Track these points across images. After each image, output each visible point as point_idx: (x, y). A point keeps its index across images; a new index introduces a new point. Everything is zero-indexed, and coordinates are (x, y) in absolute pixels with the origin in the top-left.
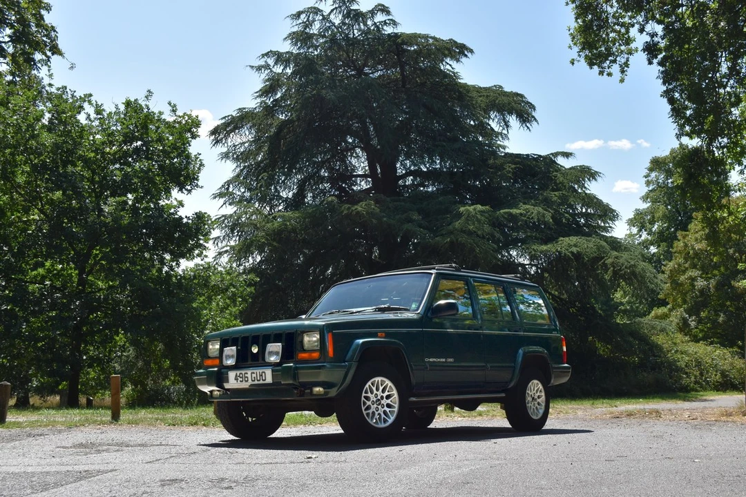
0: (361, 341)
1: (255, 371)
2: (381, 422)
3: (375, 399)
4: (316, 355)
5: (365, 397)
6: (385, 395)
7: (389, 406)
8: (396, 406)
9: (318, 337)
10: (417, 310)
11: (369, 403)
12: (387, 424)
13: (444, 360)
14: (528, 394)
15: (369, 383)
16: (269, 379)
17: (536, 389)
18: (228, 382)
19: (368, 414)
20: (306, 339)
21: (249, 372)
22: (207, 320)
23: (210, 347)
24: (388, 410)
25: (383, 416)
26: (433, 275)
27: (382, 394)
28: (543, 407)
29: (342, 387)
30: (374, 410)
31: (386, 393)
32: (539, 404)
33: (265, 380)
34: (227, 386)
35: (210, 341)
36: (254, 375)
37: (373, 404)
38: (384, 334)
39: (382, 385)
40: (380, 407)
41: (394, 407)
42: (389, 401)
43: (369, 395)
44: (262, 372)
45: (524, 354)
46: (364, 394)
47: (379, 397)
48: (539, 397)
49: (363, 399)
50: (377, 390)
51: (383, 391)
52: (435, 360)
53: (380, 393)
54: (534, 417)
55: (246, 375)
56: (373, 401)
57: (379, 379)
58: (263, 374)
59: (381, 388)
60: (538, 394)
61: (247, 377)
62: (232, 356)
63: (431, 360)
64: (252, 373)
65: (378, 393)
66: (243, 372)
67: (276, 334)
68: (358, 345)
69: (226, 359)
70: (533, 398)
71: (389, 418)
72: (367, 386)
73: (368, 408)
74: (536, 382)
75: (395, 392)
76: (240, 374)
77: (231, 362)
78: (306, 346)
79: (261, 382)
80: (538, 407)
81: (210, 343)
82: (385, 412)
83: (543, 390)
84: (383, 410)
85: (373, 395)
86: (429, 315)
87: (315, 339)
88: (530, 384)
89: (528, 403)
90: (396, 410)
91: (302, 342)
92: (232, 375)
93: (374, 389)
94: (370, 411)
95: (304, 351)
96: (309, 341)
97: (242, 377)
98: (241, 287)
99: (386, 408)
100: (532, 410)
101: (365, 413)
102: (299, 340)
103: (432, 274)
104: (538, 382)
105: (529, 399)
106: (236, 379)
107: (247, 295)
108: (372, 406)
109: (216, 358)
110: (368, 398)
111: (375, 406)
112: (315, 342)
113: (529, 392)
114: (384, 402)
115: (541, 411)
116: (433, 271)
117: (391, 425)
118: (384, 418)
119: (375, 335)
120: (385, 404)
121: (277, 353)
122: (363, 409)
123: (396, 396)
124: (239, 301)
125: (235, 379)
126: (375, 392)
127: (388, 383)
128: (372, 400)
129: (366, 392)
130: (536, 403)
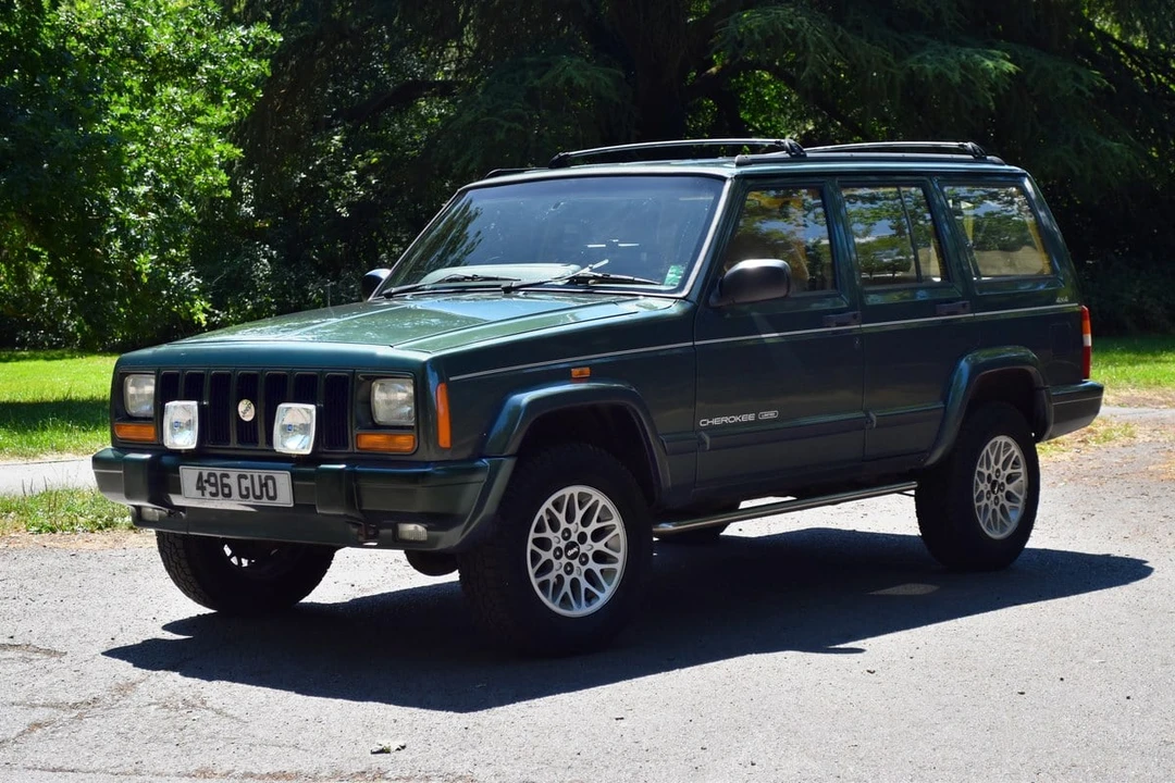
0: (525, 398)
1: (248, 473)
2: (579, 603)
3: (563, 544)
4: (405, 442)
5: (536, 542)
6: (589, 531)
7: (600, 557)
8: (621, 556)
9: (411, 390)
10: (681, 288)
11: (546, 555)
12: (596, 605)
13: (751, 417)
14: (981, 474)
15: (548, 504)
16: (285, 498)
17: (1002, 459)
18: (178, 491)
19: (544, 586)
20: (379, 396)
21: (234, 474)
22: (140, 171)
23: (131, 390)
24: (596, 568)
25: (584, 584)
26: (728, 184)
27: (581, 529)
28: (1020, 505)
29: (478, 520)
30: (562, 572)
31: (594, 525)
32: (1009, 496)
33: (274, 498)
34: (177, 500)
35: (128, 374)
36: (246, 483)
37: (558, 558)
38: (587, 370)
39: (581, 505)
40: (576, 562)
41: (614, 561)
42: (600, 546)
43: (548, 534)
44: (267, 478)
45: (976, 369)
46: (532, 535)
47: (574, 538)
48: (1010, 479)
49: (530, 546)
50: (570, 518)
51: (586, 521)
52: (726, 420)
53: (576, 527)
54: (996, 535)
55: (226, 481)
56: (559, 549)
57: (575, 490)
58: (270, 483)
59: (579, 514)
60: (1009, 471)
61: (227, 486)
62: (189, 424)
63: (715, 421)
64: (240, 477)
65: (572, 527)
66: (218, 472)
67: (301, 377)
68: (517, 408)
69: (173, 433)
70: (994, 484)
71: (602, 589)
72: (542, 512)
73: (547, 567)
74: (1002, 439)
75: (616, 521)
76: (210, 475)
77: (185, 440)
78: (381, 415)
79: (265, 502)
80: (1007, 504)
81: (130, 380)
82: (590, 575)
83: (1022, 461)
84: (584, 568)
85: (559, 534)
86: (712, 300)
87: (401, 396)
88: (988, 447)
89: (980, 498)
90: (619, 566)
91: (368, 402)
92: (189, 475)
93: (561, 517)
94: (551, 577)
95: (378, 427)
96: (388, 402)
97: (215, 485)
98: (231, 62)
99: (592, 565)
100: (990, 515)
101: (535, 582)
102: (361, 394)
103: (723, 179)
104: (1010, 440)
105: (984, 487)
106: (200, 488)
107: (251, 81)
108: (555, 562)
109: (145, 419)
110: (544, 544)
111: (564, 560)
112: (403, 403)
113: (983, 469)
114: (588, 548)
115: (1015, 517)
116: (728, 169)
117: (604, 607)
118: (587, 590)
119: (564, 376)
120: (590, 555)
121: (304, 428)
122: (531, 572)
123: (619, 530)
124: (229, 98)
125: (198, 488)
126: (564, 524)
127: (600, 499)
128: (554, 546)
129: (540, 529)
130: (1001, 495)
